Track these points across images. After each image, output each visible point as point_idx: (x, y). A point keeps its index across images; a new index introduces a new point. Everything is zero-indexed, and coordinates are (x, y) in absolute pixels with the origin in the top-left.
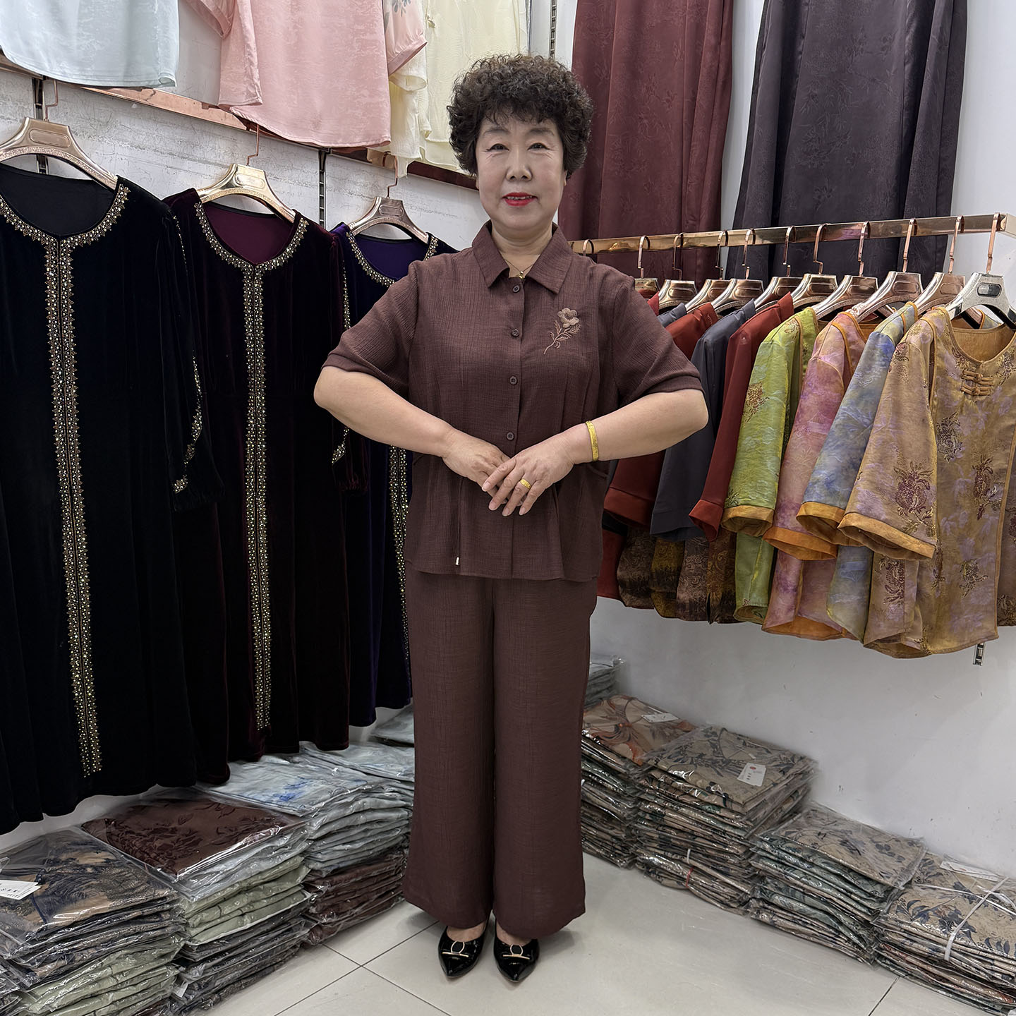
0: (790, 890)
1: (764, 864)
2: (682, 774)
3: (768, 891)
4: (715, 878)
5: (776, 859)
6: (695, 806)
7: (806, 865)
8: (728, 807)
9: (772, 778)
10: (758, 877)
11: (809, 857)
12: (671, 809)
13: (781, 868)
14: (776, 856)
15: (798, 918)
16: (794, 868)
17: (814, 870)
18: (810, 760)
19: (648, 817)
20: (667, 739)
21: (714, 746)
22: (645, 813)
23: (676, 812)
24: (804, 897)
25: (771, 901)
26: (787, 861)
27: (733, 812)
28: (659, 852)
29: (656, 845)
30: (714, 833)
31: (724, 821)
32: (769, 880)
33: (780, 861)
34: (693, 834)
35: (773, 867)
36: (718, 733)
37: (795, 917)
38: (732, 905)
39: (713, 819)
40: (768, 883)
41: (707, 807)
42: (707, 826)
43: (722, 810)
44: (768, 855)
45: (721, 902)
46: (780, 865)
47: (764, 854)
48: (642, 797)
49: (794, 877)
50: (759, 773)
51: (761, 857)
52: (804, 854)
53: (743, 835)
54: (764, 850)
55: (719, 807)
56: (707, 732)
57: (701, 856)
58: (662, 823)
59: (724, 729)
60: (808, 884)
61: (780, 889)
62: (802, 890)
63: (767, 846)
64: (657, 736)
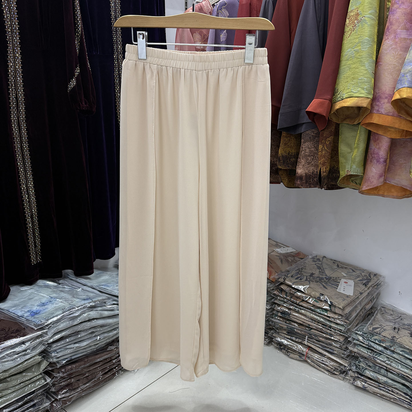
0: (377, 367)
1: (358, 349)
2: (301, 288)
3: (361, 367)
4: (324, 356)
5: (367, 347)
6: (310, 309)
7: (388, 352)
8: (333, 310)
9: (358, 289)
10: (354, 357)
11: (391, 347)
12: (295, 311)
13: (371, 353)
14: (367, 345)
15: (383, 386)
16: (380, 353)
17: (394, 355)
18: (381, 276)
19: (279, 314)
20: (290, 263)
21: (319, 268)
22: (278, 312)
23: (298, 312)
24: (387, 374)
25: (363, 374)
26: (374, 349)
27: (335, 313)
28: (287, 337)
29: (285, 332)
30: (323, 327)
31: (330, 319)
32: (362, 360)
33: (369, 348)
34: (310, 328)
35: (365, 352)
36: (321, 259)
37: (380, 385)
38: (335, 373)
39: (323, 318)
40: (360, 361)
41: (319, 310)
42: (319, 322)
43: (328, 312)
44: (361, 344)
45: (328, 371)
46: (370, 351)
47: (359, 343)
48: (276, 301)
49: (381, 359)
50: (350, 286)
51: (355, 344)
52: (387, 344)
53: (343, 329)
54: (358, 340)
55: (326, 310)
56: (314, 259)
57: (315, 341)
58: (289, 319)
59: (324, 257)
60: (391, 365)
61: (370, 366)
62: (385, 368)
63: (361, 338)
64: (284, 262)
